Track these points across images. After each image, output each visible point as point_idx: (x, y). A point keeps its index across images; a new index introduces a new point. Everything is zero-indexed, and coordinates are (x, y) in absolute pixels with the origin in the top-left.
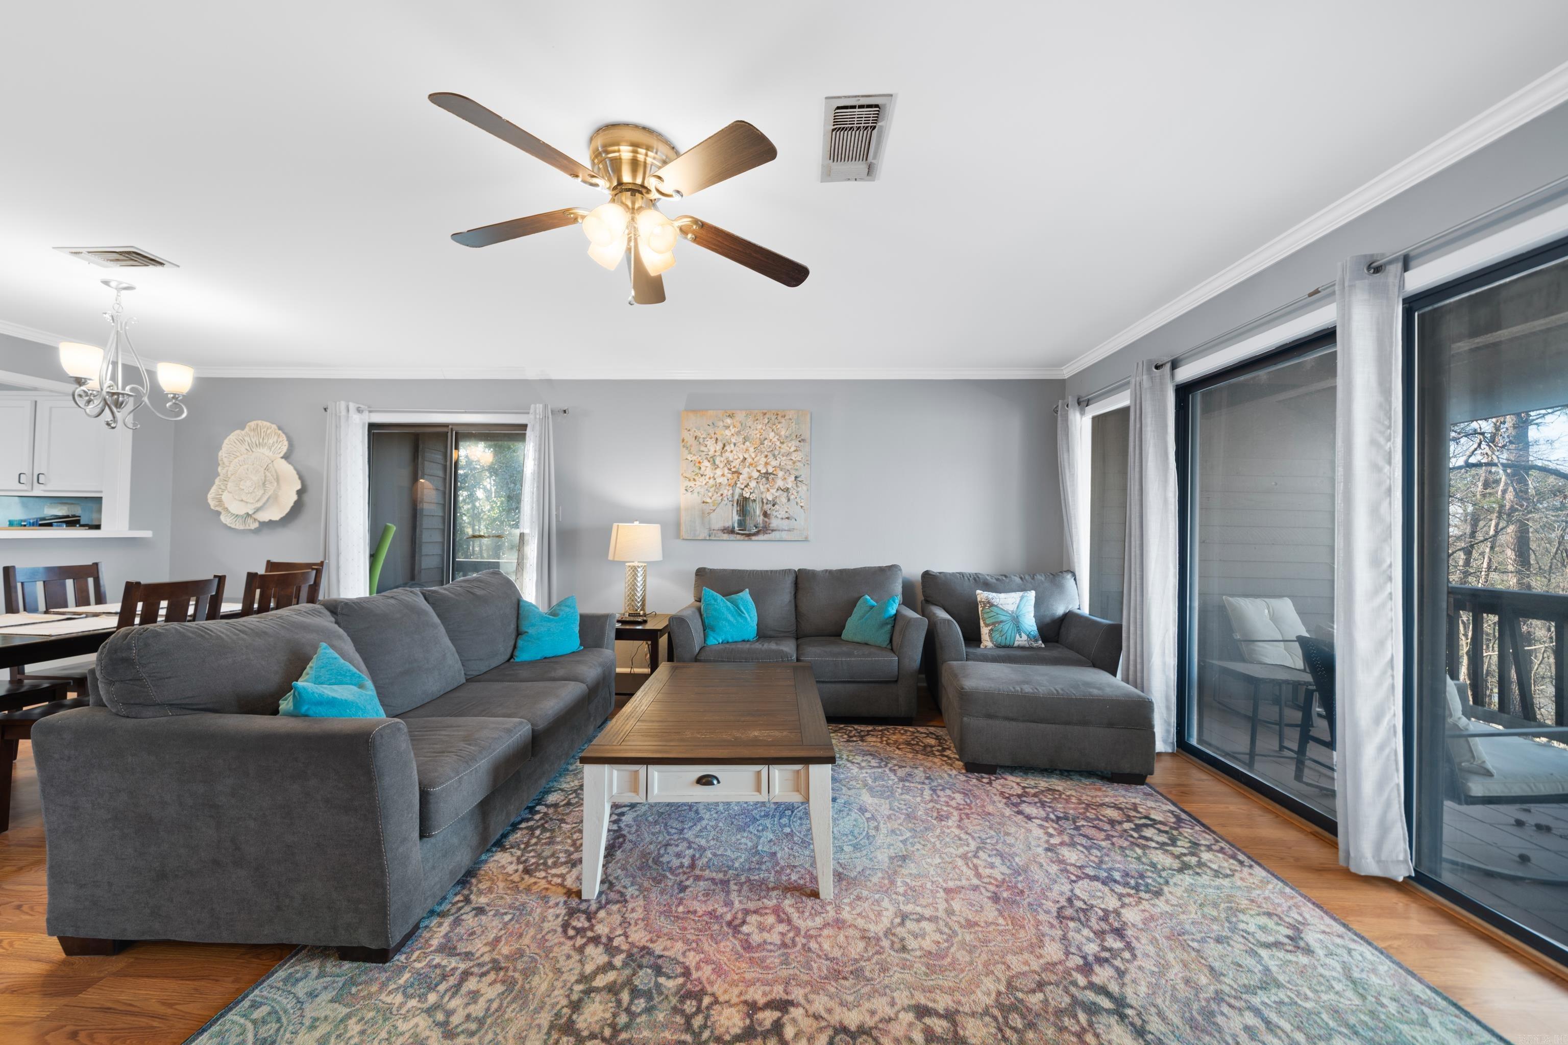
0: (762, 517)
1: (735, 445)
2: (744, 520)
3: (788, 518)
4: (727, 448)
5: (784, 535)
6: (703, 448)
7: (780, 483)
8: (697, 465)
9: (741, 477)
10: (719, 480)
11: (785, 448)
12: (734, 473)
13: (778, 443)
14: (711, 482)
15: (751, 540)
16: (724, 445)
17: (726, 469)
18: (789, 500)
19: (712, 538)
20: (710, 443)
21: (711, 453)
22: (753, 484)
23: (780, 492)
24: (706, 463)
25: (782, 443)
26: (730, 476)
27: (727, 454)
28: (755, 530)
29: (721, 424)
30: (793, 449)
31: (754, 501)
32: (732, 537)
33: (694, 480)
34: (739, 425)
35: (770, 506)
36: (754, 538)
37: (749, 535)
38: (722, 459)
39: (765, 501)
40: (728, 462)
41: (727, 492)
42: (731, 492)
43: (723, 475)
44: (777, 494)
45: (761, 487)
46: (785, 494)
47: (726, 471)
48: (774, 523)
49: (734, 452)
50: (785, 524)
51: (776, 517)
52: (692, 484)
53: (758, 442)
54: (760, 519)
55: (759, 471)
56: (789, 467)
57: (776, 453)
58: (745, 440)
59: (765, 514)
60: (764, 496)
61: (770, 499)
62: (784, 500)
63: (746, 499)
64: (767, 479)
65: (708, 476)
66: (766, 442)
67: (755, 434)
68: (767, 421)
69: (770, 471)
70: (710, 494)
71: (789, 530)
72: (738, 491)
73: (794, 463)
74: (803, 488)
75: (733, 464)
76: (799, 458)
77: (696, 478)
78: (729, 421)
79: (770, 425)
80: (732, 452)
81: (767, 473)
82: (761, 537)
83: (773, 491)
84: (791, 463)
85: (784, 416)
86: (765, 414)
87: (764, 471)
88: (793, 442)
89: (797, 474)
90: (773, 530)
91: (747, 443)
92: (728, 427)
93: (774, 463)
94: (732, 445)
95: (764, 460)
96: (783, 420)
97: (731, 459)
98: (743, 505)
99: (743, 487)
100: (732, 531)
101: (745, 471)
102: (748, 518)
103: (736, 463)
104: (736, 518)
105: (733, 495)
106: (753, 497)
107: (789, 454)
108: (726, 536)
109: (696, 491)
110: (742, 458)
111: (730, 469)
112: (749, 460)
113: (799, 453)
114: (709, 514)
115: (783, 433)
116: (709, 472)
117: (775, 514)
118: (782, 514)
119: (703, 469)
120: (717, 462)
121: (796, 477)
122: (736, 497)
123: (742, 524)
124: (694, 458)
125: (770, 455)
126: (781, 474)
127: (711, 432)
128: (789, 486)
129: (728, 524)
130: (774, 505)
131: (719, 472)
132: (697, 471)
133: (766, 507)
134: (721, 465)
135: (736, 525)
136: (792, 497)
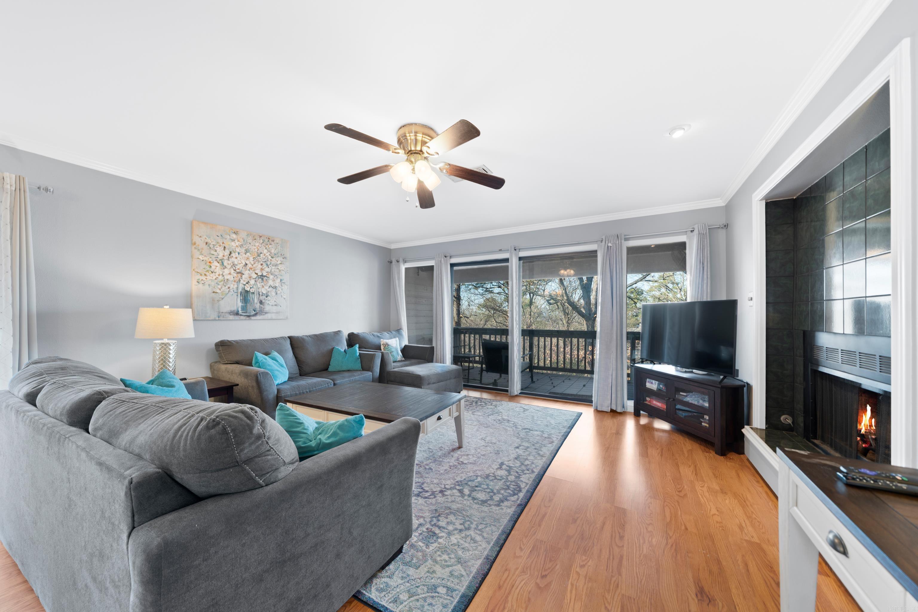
0: (259, 304)
1: (239, 254)
2: (246, 306)
3: (276, 305)
4: (233, 255)
5: (274, 316)
6: (213, 252)
7: (271, 283)
8: (208, 264)
9: (243, 276)
10: (226, 277)
11: (274, 261)
12: (238, 273)
13: (270, 257)
14: (221, 278)
15: (251, 319)
16: (231, 253)
17: (232, 270)
18: (276, 294)
19: (219, 319)
20: (220, 249)
21: (220, 257)
22: (252, 282)
23: (271, 289)
24: (216, 264)
25: (272, 257)
26: (235, 275)
27: (233, 259)
28: (254, 313)
29: (228, 237)
30: (279, 262)
31: (253, 293)
32: (237, 317)
33: (205, 275)
34: (241, 240)
35: (264, 297)
36: (253, 318)
37: (249, 316)
38: (229, 262)
39: (261, 293)
40: (234, 265)
41: (233, 286)
42: (236, 286)
43: (230, 274)
44: (269, 290)
45: (258, 284)
46: (274, 290)
47: (232, 271)
48: (267, 308)
49: (239, 259)
50: (274, 309)
51: (268, 304)
52: (204, 278)
53: (256, 255)
54: (258, 306)
55: (257, 274)
56: (276, 273)
57: (269, 263)
58: (247, 251)
59: (261, 302)
60: (260, 290)
61: (264, 292)
62: (274, 294)
63: (247, 292)
64: (263, 279)
65: (218, 273)
66: (261, 255)
67: (254, 249)
68: (262, 241)
69: (265, 274)
70: (219, 287)
71: (277, 313)
72: (241, 286)
73: (280, 271)
74: (285, 287)
75: (237, 267)
76: (283, 268)
77: (207, 273)
78: (234, 236)
79: (264, 244)
80: (236, 258)
81: (262, 276)
82: (258, 317)
83: (267, 287)
84: (278, 271)
85: (274, 241)
86: (261, 237)
87: (260, 274)
88: (279, 258)
89: (282, 278)
90: (266, 313)
91: (248, 254)
92: (233, 240)
93: (267, 269)
94: (237, 254)
95: (260, 266)
96: (273, 243)
97: (236, 263)
98: (245, 295)
99: (245, 283)
100: (237, 314)
101: (247, 273)
102: (248, 305)
103: (240, 267)
104: (240, 304)
105: (237, 288)
106: (252, 291)
107: (276, 265)
108: (231, 317)
109: (207, 283)
110: (244, 263)
111: (235, 270)
112: (249, 266)
113: (283, 265)
114: (218, 301)
115: (273, 251)
116: (218, 270)
117: (267, 302)
118: (272, 302)
119: (213, 267)
120: (225, 264)
121: (281, 280)
122: (240, 290)
123: (244, 308)
124: (205, 258)
125: (264, 264)
126: (271, 277)
127: (220, 241)
128: (277, 285)
129: (234, 308)
130: (267, 297)
131: (226, 271)
132: (208, 268)
133: (262, 298)
134: (229, 267)
135: (240, 309)
136: (279, 292)
